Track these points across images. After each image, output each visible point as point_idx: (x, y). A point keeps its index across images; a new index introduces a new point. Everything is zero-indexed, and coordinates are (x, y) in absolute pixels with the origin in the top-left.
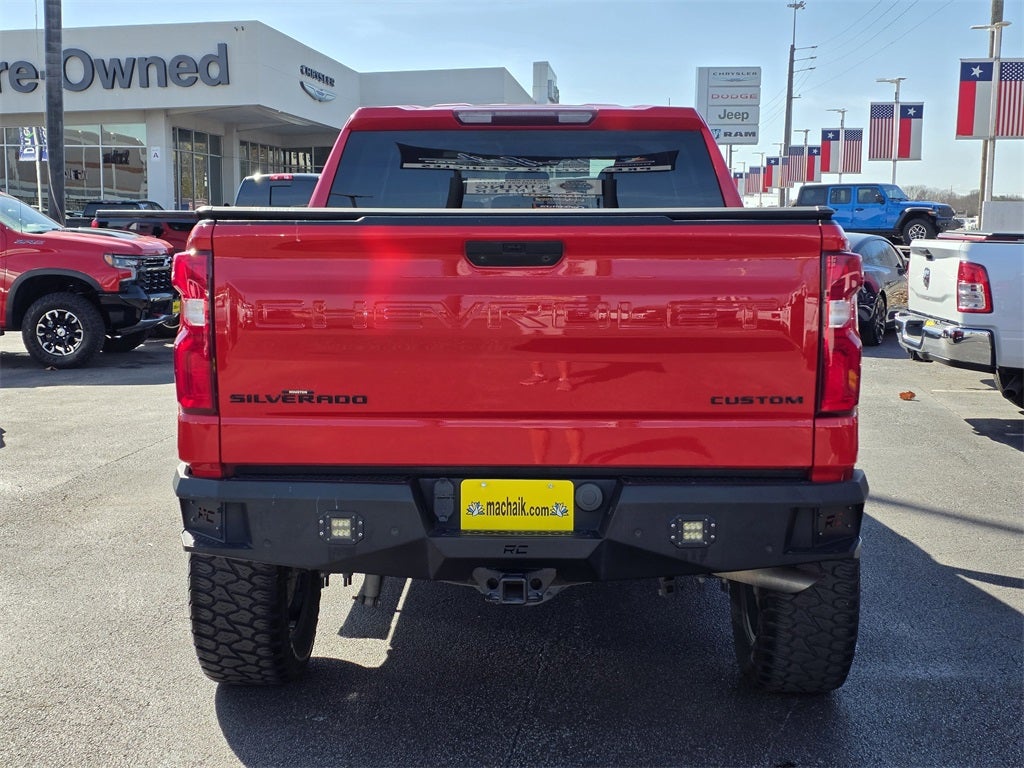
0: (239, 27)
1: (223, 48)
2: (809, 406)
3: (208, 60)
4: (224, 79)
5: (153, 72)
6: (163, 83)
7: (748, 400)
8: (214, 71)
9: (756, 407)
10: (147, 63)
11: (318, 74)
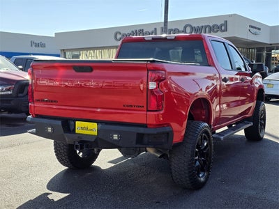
0: (230, 16)
1: (226, 22)
2: (145, 109)
3: (221, 25)
4: (226, 30)
5: (207, 29)
6: (210, 32)
7: (132, 106)
8: (223, 28)
9: (133, 108)
10: (206, 27)
11: (255, 27)
